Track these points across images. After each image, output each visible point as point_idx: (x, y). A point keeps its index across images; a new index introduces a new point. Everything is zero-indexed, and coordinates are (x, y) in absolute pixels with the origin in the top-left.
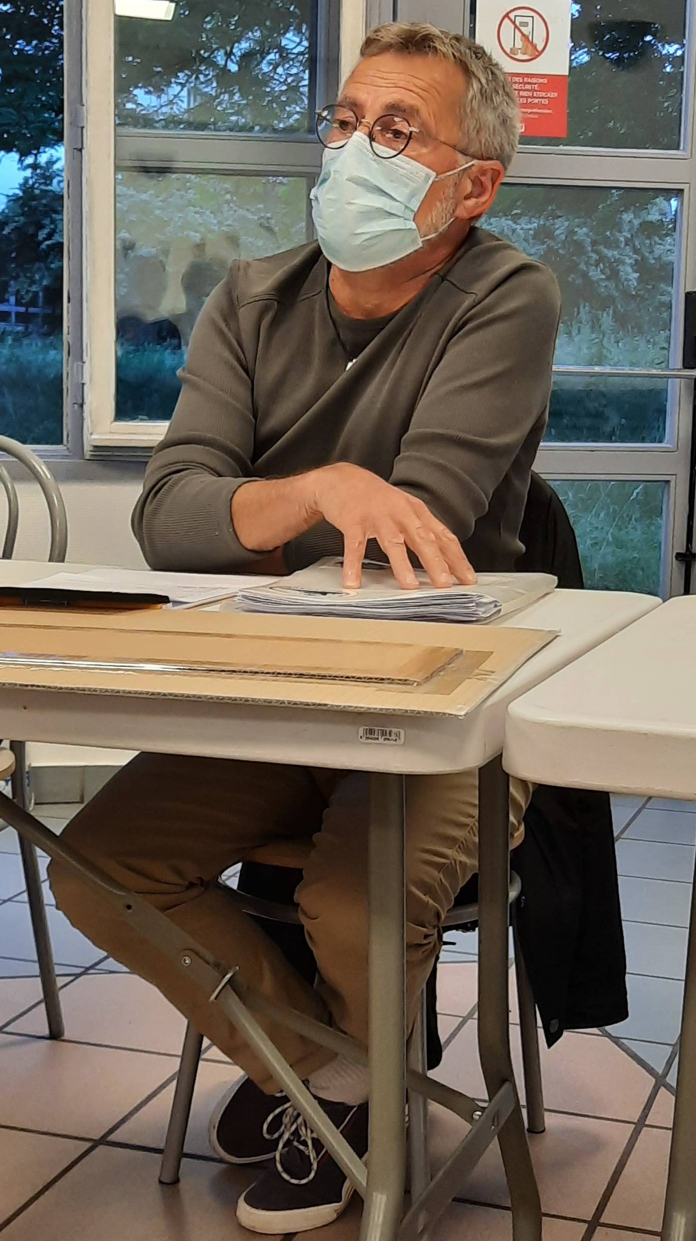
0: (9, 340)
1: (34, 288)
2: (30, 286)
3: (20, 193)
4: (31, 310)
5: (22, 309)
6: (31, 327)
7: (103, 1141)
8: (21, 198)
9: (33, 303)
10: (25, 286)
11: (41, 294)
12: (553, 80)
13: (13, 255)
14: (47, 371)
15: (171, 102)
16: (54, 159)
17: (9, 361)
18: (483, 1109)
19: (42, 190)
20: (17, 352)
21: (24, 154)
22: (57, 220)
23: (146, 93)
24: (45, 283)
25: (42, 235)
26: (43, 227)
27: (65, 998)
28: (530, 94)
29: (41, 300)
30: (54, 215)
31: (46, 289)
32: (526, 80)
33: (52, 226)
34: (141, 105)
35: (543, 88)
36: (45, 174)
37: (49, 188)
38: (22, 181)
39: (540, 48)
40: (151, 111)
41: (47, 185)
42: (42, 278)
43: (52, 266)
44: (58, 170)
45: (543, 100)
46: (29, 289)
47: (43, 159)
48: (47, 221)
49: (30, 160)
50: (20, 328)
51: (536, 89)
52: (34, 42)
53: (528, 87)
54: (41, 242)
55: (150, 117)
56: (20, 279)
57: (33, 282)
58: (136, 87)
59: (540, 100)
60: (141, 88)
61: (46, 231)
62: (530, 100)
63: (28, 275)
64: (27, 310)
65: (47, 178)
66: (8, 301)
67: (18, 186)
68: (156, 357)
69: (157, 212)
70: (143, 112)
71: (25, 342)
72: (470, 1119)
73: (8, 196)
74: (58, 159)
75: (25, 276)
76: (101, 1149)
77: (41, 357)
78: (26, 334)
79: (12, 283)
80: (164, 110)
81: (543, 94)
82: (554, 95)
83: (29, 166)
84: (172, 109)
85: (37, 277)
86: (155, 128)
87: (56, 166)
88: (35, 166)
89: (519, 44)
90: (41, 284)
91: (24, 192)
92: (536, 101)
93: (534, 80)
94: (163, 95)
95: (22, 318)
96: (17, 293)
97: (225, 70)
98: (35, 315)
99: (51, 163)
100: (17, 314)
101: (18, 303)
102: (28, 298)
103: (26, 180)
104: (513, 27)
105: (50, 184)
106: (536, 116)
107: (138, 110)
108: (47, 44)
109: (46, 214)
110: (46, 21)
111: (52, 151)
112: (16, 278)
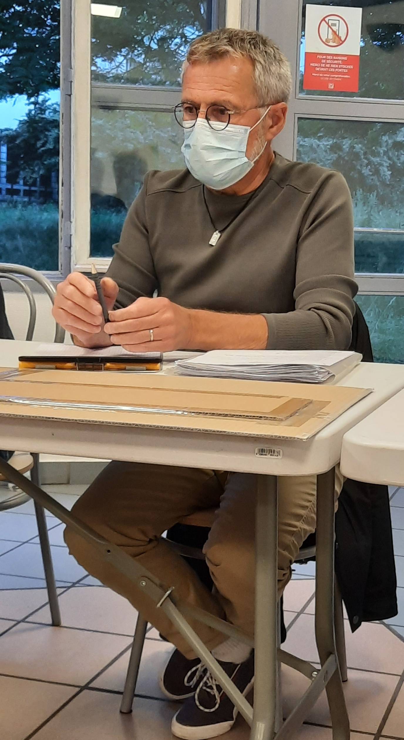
0: (20, 206)
1: (34, 176)
2: (32, 174)
3: (26, 118)
4: (33, 188)
5: (27, 188)
6: (33, 199)
7: (87, 687)
8: (28, 122)
9: (34, 184)
10: (29, 174)
11: (38, 179)
12: (350, 59)
13: (22, 156)
14: (43, 225)
15: (118, 67)
16: (47, 99)
17: (19, 219)
18: (318, 671)
19: (40, 117)
20: (25, 213)
21: (30, 96)
22: (47, 135)
23: (103, 61)
24: (41, 172)
25: (39, 144)
26: (39, 139)
27: (62, 601)
28: (337, 66)
29: (38, 183)
30: (47, 133)
31: (42, 176)
32: (334, 58)
33: (45, 139)
34: (100, 67)
35: (344, 62)
36: (41, 108)
37: (44, 116)
38: (27, 112)
39: (343, 39)
40: (105, 72)
41: (42, 114)
42: (39, 169)
43: (46, 163)
44: (49, 105)
45: (345, 70)
46: (32, 176)
47: (40, 99)
48: (42, 136)
49: (33, 99)
50: (26, 199)
51: (340, 63)
52: (36, 29)
53: (336, 62)
54: (39, 149)
55: (105, 75)
56: (27, 170)
57: (33, 172)
58: (97, 57)
59: (343, 70)
60: (99, 57)
61: (42, 142)
62: (337, 70)
63: (32, 168)
64: (30, 188)
65: (42, 110)
66: (18, 183)
67: (25, 115)
68: (107, 217)
69: (108, 131)
70: (100, 72)
71: (30, 207)
72: (311, 677)
73: (20, 121)
74: (49, 99)
75: (30, 169)
76: (86, 691)
77: (39, 216)
78: (30, 203)
79: (21, 172)
80: (113, 71)
81: (345, 66)
82: (352, 67)
83: (33, 103)
84: (117, 70)
85: (36, 169)
86: (107, 82)
87: (48, 103)
88: (35, 103)
89: (331, 36)
90: (39, 173)
91: (28, 117)
92: (340, 70)
93: (339, 58)
94: (113, 63)
95: (28, 193)
96: (24, 179)
97: (149, 47)
98: (35, 191)
99: (44, 101)
100: (25, 191)
101: (25, 184)
102: (31, 181)
103: (30, 111)
104: (327, 26)
105: (44, 114)
106: (340, 79)
107: (98, 70)
108: (44, 30)
109: (42, 132)
110: (43, 16)
111: (46, 95)
112: (24, 169)
